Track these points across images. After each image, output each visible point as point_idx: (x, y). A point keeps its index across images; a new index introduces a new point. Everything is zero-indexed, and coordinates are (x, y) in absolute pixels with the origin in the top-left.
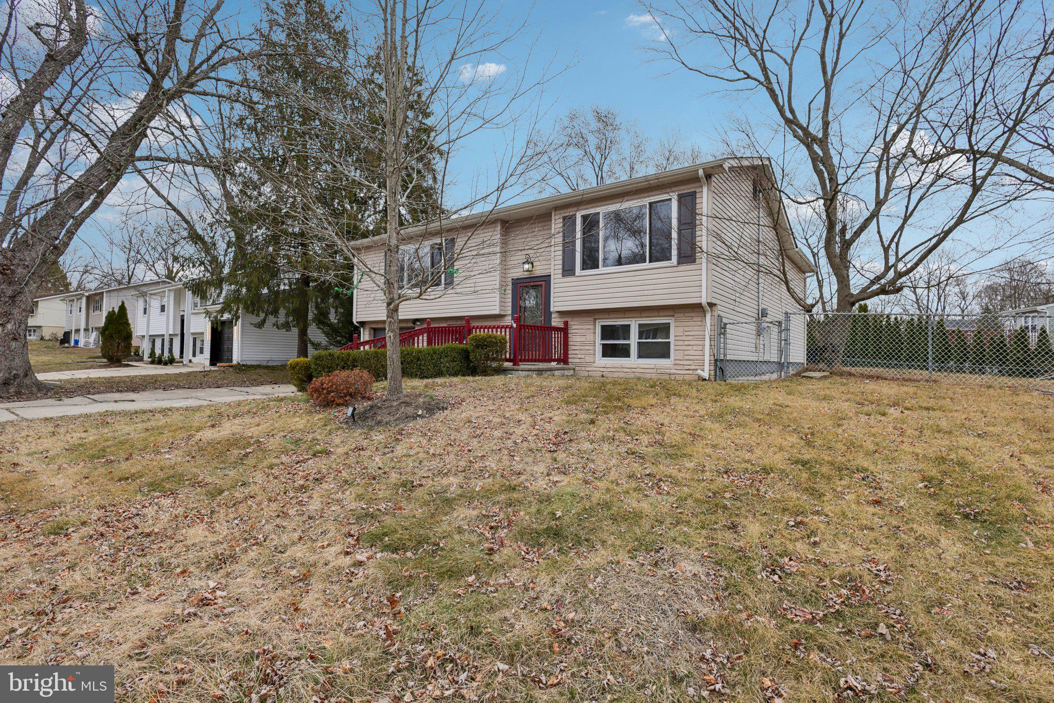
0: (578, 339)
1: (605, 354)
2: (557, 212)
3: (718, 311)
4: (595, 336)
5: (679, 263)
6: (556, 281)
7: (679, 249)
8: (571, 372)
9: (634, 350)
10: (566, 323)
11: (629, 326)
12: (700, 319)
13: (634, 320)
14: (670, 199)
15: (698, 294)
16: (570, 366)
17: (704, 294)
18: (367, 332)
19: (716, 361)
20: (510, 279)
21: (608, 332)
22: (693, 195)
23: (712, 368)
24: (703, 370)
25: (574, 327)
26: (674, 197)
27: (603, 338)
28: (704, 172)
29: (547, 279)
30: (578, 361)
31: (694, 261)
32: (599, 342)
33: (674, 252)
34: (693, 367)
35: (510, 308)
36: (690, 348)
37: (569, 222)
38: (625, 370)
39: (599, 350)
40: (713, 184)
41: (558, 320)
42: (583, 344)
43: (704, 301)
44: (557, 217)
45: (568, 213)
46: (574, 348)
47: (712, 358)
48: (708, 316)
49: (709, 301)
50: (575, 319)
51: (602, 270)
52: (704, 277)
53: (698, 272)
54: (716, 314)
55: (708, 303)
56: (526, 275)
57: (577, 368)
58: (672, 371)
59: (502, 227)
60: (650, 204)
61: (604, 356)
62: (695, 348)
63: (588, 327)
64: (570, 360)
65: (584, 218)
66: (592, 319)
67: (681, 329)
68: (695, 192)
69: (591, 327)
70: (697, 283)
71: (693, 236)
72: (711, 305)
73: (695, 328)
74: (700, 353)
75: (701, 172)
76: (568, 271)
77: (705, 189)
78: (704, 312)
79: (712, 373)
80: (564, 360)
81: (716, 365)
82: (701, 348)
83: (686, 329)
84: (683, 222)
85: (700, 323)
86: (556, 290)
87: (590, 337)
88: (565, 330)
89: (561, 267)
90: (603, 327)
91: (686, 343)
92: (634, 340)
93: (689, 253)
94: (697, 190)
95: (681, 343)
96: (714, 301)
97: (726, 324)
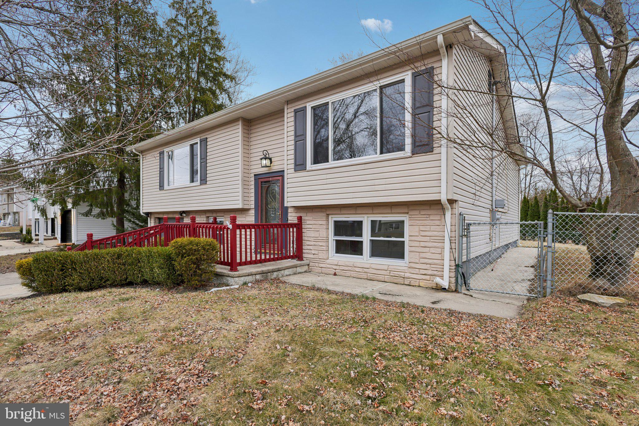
0: (312, 234)
1: (338, 251)
2: (289, 106)
3: (459, 208)
4: (328, 232)
5: (414, 153)
6: (289, 176)
7: (414, 136)
8: (306, 268)
9: (366, 248)
10: (300, 219)
11: (362, 222)
12: (438, 217)
13: (366, 216)
14: (403, 81)
15: (436, 190)
16: (305, 262)
17: (443, 189)
18: (153, 221)
19: (457, 266)
20: (252, 175)
21: (340, 228)
22: (430, 72)
23: (453, 274)
24: (442, 277)
25: (308, 222)
26: (408, 77)
27: (336, 234)
28: (444, 39)
29: (281, 174)
30: (312, 256)
31: (431, 150)
32: (332, 239)
33: (408, 141)
34: (430, 272)
35: (253, 202)
36: (427, 250)
37: (300, 114)
38: (357, 269)
39: (332, 246)
40: (454, 57)
41: (294, 214)
42: (316, 239)
43: (443, 198)
44: (289, 111)
45: (299, 105)
46: (308, 243)
47: (453, 263)
48: (448, 214)
49: (450, 197)
50: (309, 214)
51: (332, 163)
52: (443, 169)
53: (436, 164)
54: (457, 212)
55: (448, 200)
56: (265, 170)
57: (311, 264)
58: (407, 275)
59: (244, 125)
60: (381, 88)
61: (337, 252)
62: (432, 250)
63: (320, 222)
64: (304, 255)
65: (314, 108)
66: (324, 214)
67: (417, 228)
68: (433, 68)
69: (324, 222)
70: (435, 176)
71: (430, 120)
72: (452, 202)
73: (433, 228)
74: (438, 256)
75: (440, 39)
76: (300, 166)
77: (445, 63)
78: (443, 209)
79: (453, 280)
80: (299, 255)
81: (457, 271)
82: (439, 251)
83: (422, 228)
84: (418, 105)
85: (437, 223)
86: (289, 185)
87: (323, 233)
88: (299, 226)
89: (293, 161)
90: (335, 222)
91: (423, 244)
92: (366, 238)
93: (425, 140)
94: (435, 65)
95: (417, 244)
96: (455, 197)
97: (469, 225)
